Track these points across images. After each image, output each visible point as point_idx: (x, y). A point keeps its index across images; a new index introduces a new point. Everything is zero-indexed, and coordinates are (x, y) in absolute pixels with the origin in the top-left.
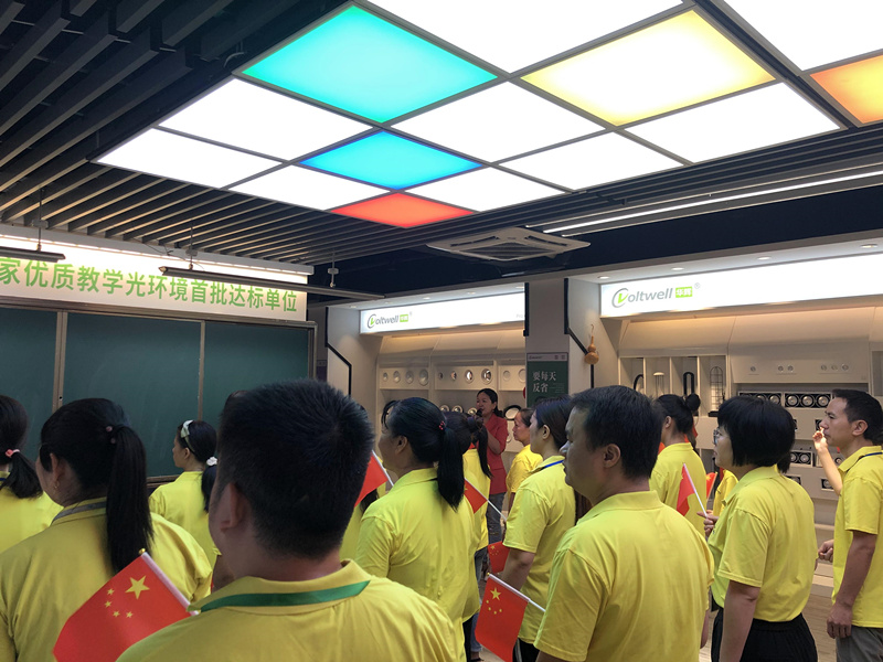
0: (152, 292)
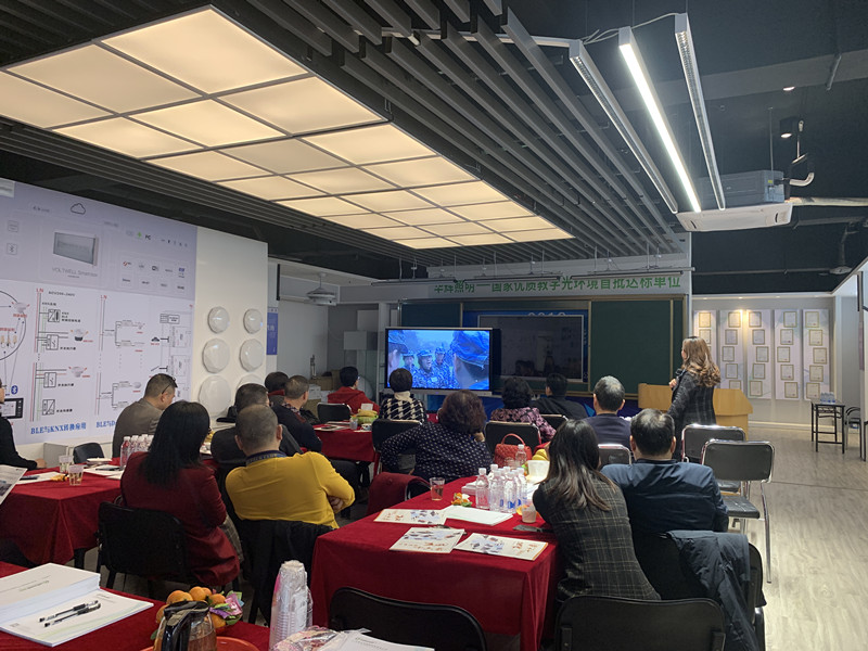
0: (576, 286)
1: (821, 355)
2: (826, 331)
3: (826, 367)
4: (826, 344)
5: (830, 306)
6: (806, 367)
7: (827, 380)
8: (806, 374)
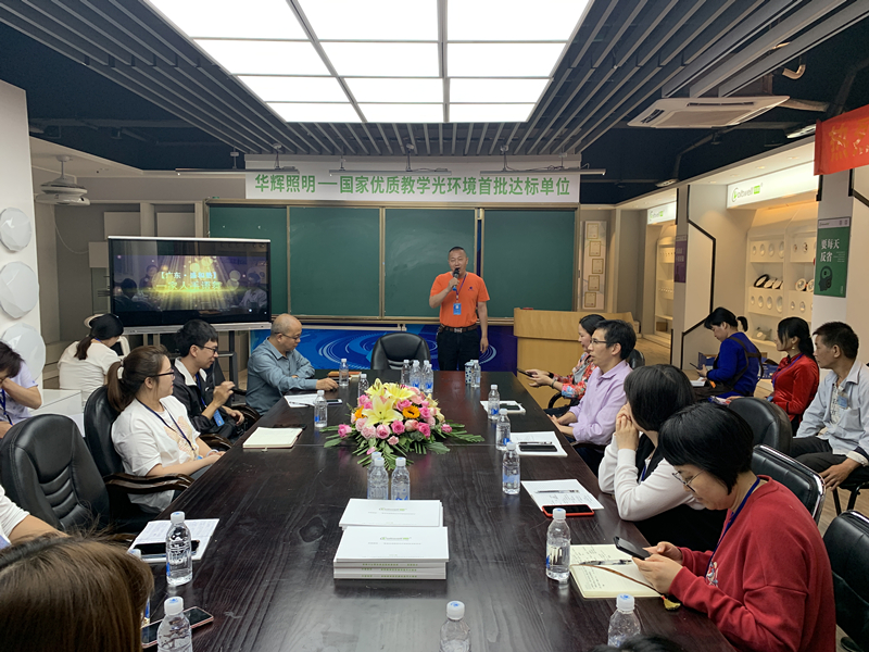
1: (599, 266)
2: (604, 243)
3: (603, 276)
4: (603, 256)
5: (608, 219)
6: (586, 278)
7: (602, 288)
8: (585, 284)
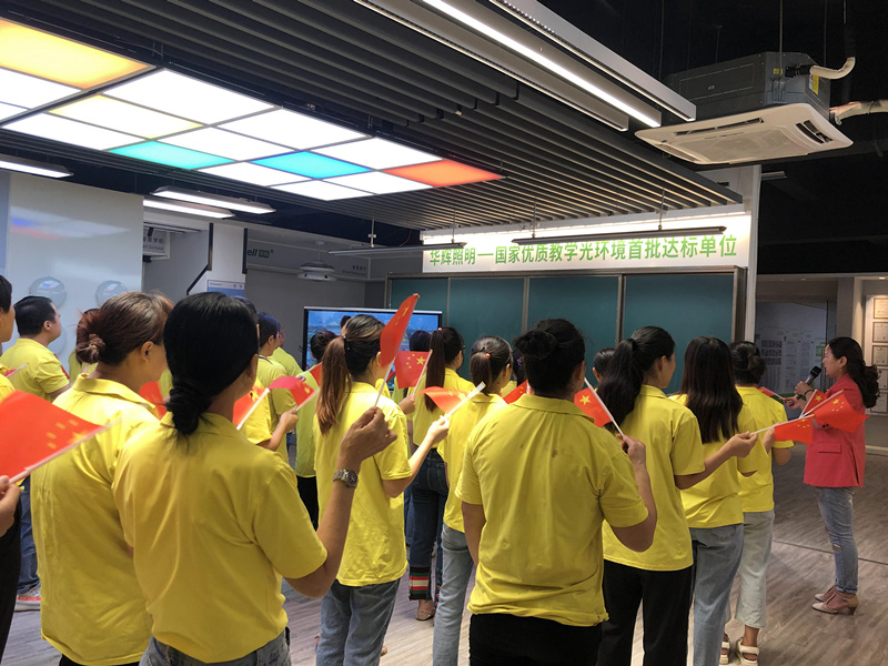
0: (598, 255)
